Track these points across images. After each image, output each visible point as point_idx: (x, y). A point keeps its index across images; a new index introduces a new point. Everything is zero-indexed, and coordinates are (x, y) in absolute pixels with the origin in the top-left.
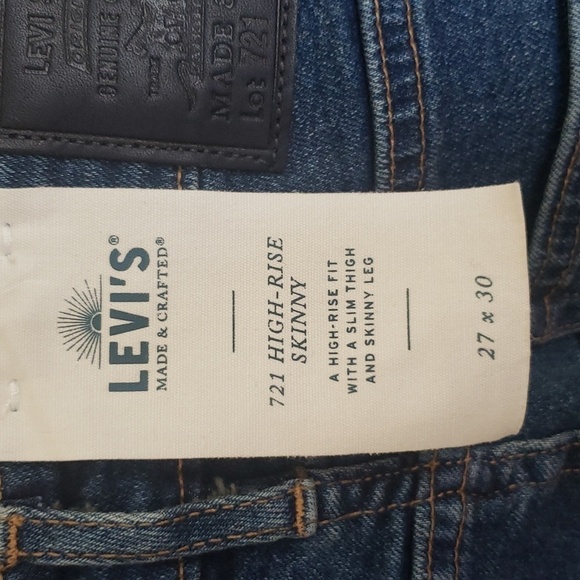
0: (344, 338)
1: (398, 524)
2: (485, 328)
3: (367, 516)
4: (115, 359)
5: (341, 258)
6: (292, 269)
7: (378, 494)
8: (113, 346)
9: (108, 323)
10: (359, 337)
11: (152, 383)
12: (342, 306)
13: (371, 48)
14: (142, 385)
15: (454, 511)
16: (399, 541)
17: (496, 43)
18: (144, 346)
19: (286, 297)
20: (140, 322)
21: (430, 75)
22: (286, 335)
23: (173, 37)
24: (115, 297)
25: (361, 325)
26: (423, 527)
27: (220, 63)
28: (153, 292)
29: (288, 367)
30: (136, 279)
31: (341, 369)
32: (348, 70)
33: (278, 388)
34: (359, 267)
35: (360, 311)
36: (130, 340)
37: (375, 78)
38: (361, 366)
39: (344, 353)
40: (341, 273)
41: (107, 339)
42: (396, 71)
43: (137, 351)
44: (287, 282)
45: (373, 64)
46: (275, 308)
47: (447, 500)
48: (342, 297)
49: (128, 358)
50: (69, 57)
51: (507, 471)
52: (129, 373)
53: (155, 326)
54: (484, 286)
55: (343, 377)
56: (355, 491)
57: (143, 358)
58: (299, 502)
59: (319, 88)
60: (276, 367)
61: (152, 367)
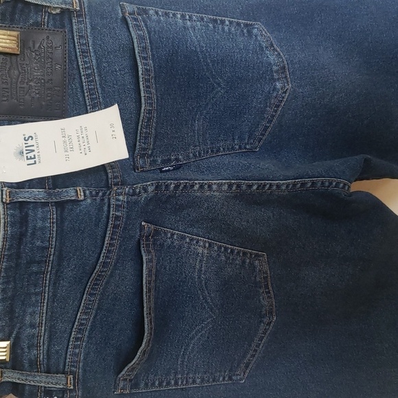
0: (82, 145)
1: (106, 200)
3: (98, 199)
4: (28, 159)
5: (79, 129)
6: (68, 133)
7: (101, 194)
8: (27, 157)
9: (25, 152)
10: (86, 143)
11: (37, 162)
12: (81, 138)
13: (86, 94)
14: (35, 163)
15: (121, 198)
16: (107, 204)
17: (119, 92)
18: (34, 155)
19: (67, 139)
20: (33, 151)
21: (101, 100)
22: (68, 147)
23: (37, 92)
24: (26, 147)
25: (86, 141)
26: (113, 201)
27: (49, 98)
28: (35, 144)
29: (69, 153)
30: (30, 142)
31: (82, 151)
32: (81, 99)
33: (68, 157)
34: (84, 129)
35: (85, 138)
36: (31, 155)
37: (87, 101)
38: (87, 149)
39: (83, 147)
40: (80, 132)
41: (25, 155)
42: (92, 99)
43: (33, 157)
44: (67, 136)
45: (87, 98)
46: (65, 142)
47: (119, 195)
48: (81, 136)
49: (31, 158)
50: (12, 98)
51: (138, 190)
52: (32, 161)
53: (36, 151)
54: (112, 126)
55: (83, 152)
56: (94, 193)
57: (35, 158)
58: (79, 191)
59: (74, 103)
60: (67, 153)
61: (37, 159)
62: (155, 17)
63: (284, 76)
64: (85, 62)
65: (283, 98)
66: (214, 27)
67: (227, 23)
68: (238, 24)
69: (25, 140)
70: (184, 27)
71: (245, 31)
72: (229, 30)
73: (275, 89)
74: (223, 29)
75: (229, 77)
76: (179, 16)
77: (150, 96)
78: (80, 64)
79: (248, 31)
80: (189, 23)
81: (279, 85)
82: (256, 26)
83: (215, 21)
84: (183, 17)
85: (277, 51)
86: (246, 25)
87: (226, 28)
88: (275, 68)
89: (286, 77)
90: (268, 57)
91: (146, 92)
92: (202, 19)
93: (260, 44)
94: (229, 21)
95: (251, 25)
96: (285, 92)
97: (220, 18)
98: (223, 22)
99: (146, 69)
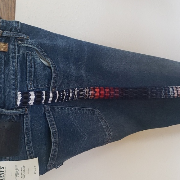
0: (22, 174)
2: (35, 171)
5: (22, 166)
10: (24, 174)
11: (4, 179)
12: (22, 171)
19: (17, 170)
20: (3, 174)
22: (17, 174)
25: (24, 173)
28: (4, 171)
29: (17, 177)
31: (22, 177)
33: (16, 179)
34: (24, 167)
35: (24, 171)
38: (24, 176)
39: (22, 175)
40: (22, 168)
44: (17, 169)
46: (16, 172)
53: (4, 174)
57: (3, 177)
61: (4, 178)
62: (57, 111)
63: (108, 130)
64: (27, 132)
65: (109, 138)
66: (80, 112)
67: (85, 110)
68: (89, 110)
69: (1, 169)
70: (68, 114)
71: (92, 112)
72: (86, 112)
73: (106, 135)
74: (84, 112)
75: (88, 132)
76: (66, 109)
77: (56, 142)
78: (25, 133)
79: (93, 113)
80: (70, 111)
81: (107, 133)
82: (96, 110)
83: (80, 109)
84: (68, 108)
85: (104, 120)
86: (92, 110)
87: (85, 112)
88: (104, 127)
89: (109, 130)
90: (101, 123)
91: (54, 140)
92: (75, 109)
93: (98, 118)
94: (86, 109)
95: (94, 110)
96: (110, 136)
97: (82, 108)
98: (83, 110)
99: (54, 131)
